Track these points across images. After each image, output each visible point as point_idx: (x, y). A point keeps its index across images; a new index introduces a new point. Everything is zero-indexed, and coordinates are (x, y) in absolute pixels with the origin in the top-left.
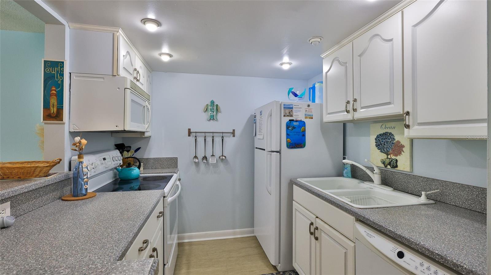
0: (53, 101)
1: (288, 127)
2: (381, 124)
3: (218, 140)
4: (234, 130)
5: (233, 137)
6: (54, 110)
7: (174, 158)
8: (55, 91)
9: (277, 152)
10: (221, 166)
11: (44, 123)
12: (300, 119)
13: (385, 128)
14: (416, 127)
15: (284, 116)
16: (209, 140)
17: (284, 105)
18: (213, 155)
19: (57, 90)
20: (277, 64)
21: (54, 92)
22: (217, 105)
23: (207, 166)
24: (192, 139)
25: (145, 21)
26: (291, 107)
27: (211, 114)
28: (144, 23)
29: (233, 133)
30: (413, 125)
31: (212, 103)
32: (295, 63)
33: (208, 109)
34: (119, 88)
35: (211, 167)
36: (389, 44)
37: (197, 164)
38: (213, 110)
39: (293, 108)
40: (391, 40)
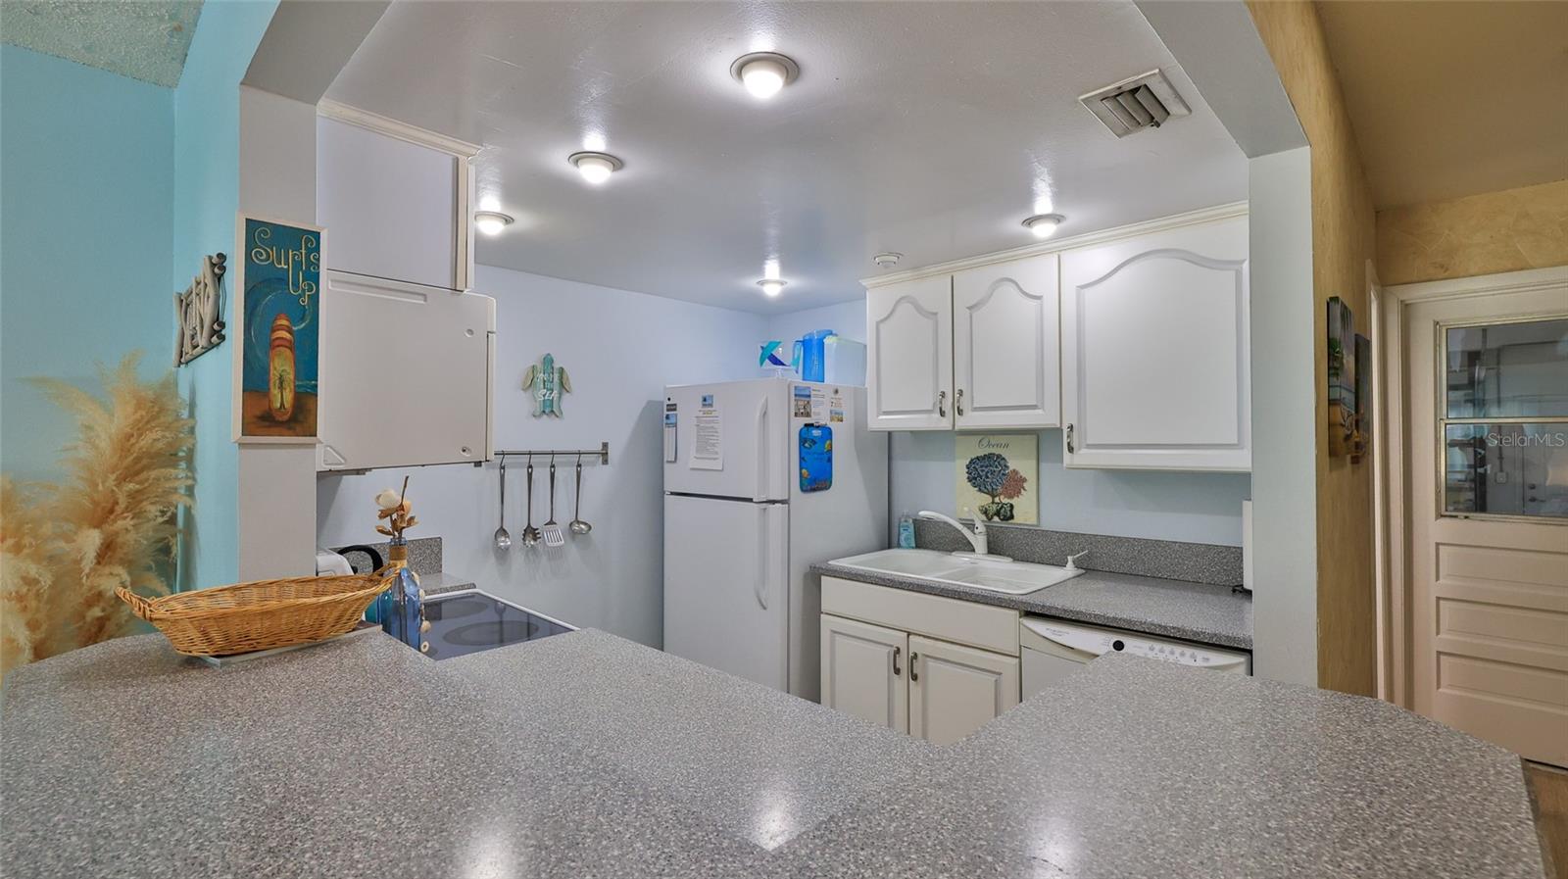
0: (282, 365)
1: (803, 441)
2: (980, 437)
3: (565, 474)
4: (605, 445)
5: (603, 464)
6: (282, 398)
7: (431, 539)
8: (290, 331)
9: (782, 502)
10: (573, 552)
11: (237, 445)
12: (822, 423)
13: (989, 445)
14: (1084, 451)
15: (796, 415)
16: (541, 475)
17: (796, 388)
18: (551, 522)
19: (295, 329)
20: (751, 283)
21: (285, 334)
22: (562, 370)
23: (531, 557)
24: (489, 476)
25: (579, 157)
26: (807, 393)
27: (544, 396)
28: (576, 162)
29: (604, 455)
30: (1079, 449)
31: (548, 361)
32: (793, 283)
33: (535, 379)
34: (470, 332)
35: (544, 559)
36: (1034, 303)
37: (502, 554)
38: (548, 385)
39: (809, 396)
40: (1039, 298)
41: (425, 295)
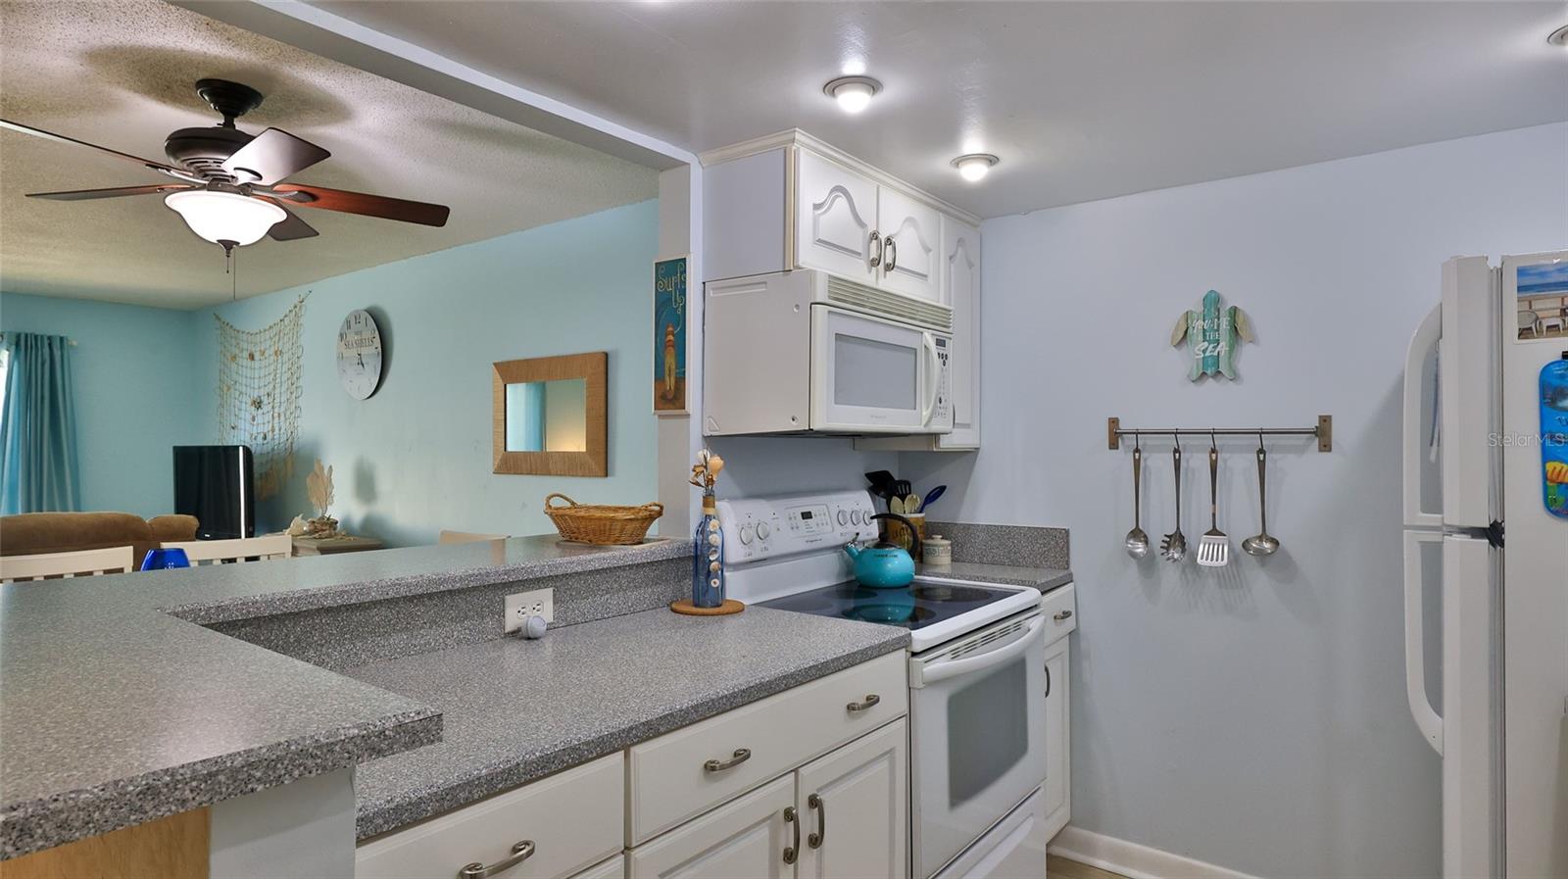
1: (1550, 393)
3: (1239, 465)
4: (1325, 420)
5: (1320, 450)
7: (1056, 529)
9: (1475, 532)
10: (1260, 582)
11: (656, 416)
15: (1526, 333)
16: (1197, 463)
17: (1521, 272)
18: (1214, 532)
21: (671, 337)
22: (1234, 311)
23: (1189, 576)
24: (1123, 457)
25: (834, 85)
27: (1204, 352)
28: (833, 93)
29: (1322, 433)
31: (1213, 301)
33: (1190, 330)
34: (797, 306)
35: (1211, 582)
37: (1147, 564)
38: (1211, 335)
41: (765, 283)
